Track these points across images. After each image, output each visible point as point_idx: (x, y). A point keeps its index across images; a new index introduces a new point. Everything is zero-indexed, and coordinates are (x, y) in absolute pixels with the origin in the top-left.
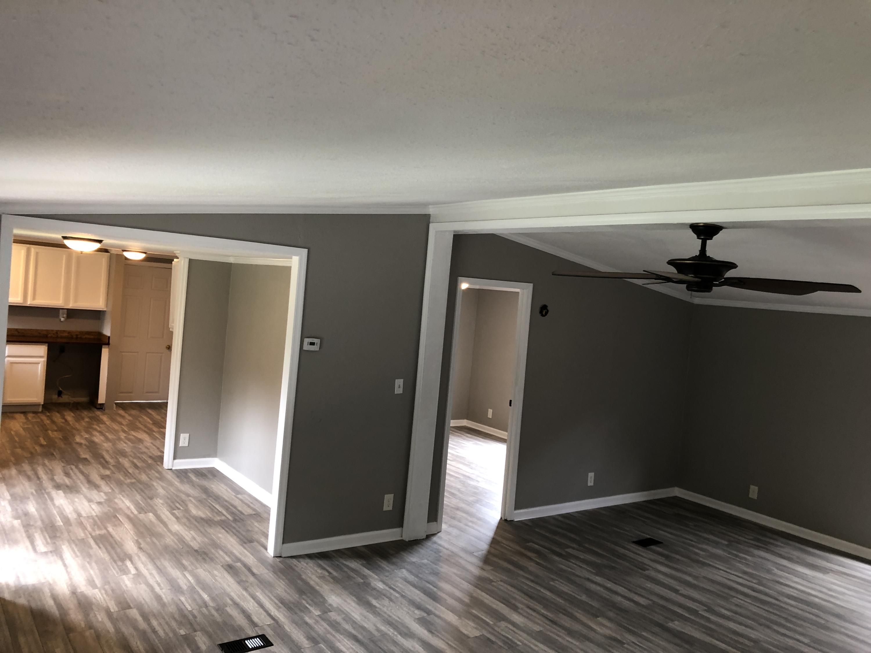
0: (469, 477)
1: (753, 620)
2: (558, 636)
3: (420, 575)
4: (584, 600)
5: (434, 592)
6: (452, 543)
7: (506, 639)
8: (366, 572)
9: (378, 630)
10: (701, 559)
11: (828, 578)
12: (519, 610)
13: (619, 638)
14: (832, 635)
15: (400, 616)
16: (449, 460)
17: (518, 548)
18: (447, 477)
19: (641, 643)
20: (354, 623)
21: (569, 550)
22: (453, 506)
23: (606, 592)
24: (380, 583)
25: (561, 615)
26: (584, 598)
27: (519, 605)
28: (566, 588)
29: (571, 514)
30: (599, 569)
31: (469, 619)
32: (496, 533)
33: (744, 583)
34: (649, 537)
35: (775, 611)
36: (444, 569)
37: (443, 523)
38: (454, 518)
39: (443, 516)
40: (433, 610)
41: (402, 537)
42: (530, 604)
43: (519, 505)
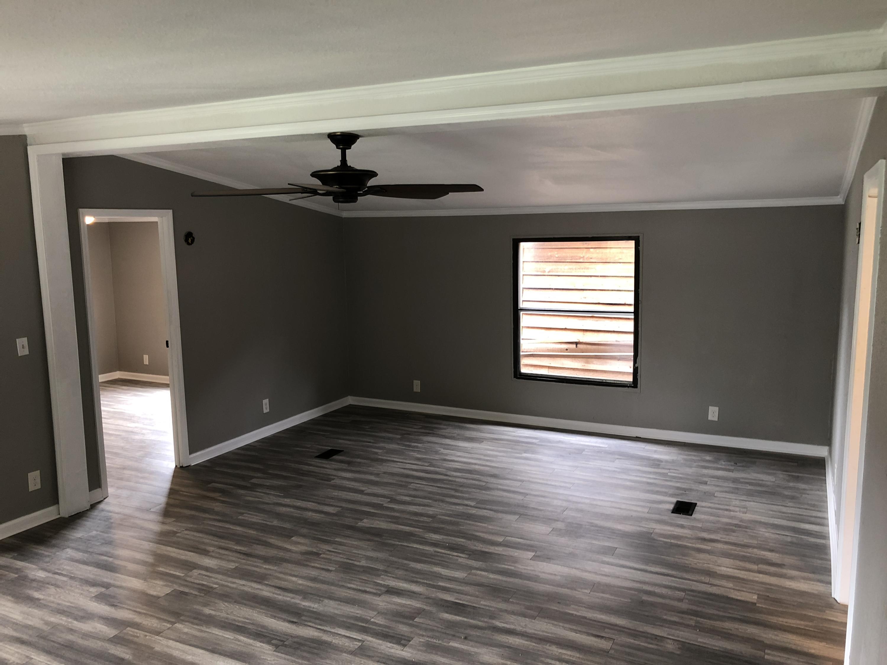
0: (132, 432)
1: (430, 498)
2: (255, 566)
3: (89, 550)
4: (276, 525)
5: (112, 563)
6: (123, 505)
7: (200, 587)
8: (20, 564)
9: (47, 623)
10: (380, 457)
11: (483, 446)
12: (211, 554)
13: (315, 550)
14: (491, 493)
15: (72, 601)
16: (105, 418)
17: (199, 492)
18: (105, 437)
19: (336, 549)
20: (15, 625)
21: (254, 481)
22: (119, 467)
23: (296, 511)
24: (40, 572)
25: (255, 545)
26: (275, 523)
27: (211, 549)
28: (255, 518)
29: (252, 444)
30: (285, 491)
31: (155, 579)
32: (173, 482)
33: (418, 468)
34: (330, 448)
35: (445, 486)
36: (118, 535)
37: (108, 487)
38: (121, 479)
39: (108, 480)
40: (112, 582)
41: (59, 514)
42: (220, 544)
43: (193, 448)
